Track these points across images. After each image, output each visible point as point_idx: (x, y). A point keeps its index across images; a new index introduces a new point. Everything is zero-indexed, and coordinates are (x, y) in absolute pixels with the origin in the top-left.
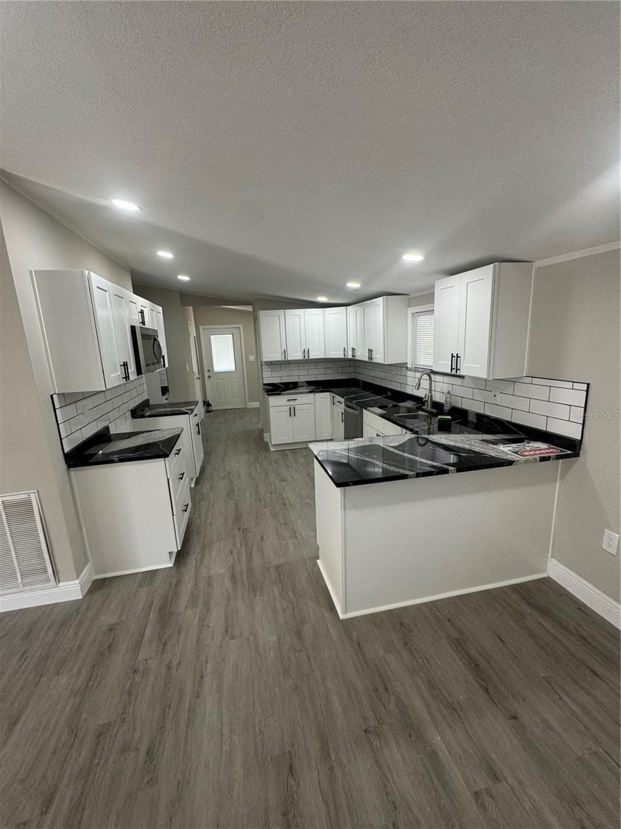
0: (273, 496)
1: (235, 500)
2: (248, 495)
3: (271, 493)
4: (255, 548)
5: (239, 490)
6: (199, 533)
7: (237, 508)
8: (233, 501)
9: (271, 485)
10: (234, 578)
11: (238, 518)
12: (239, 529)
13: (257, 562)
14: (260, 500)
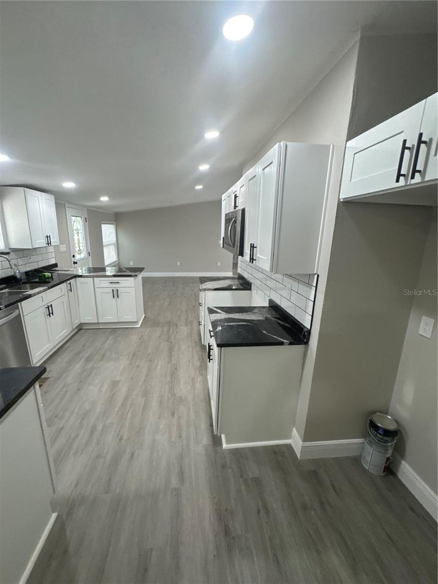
0: (137, 364)
1: (171, 362)
2: (159, 367)
3: (138, 366)
4: (165, 333)
5: (166, 376)
6: (196, 342)
7: (170, 356)
8: (173, 363)
9: (132, 378)
10: (177, 325)
11: (171, 349)
12: (171, 342)
13: (166, 329)
14: (150, 361)
